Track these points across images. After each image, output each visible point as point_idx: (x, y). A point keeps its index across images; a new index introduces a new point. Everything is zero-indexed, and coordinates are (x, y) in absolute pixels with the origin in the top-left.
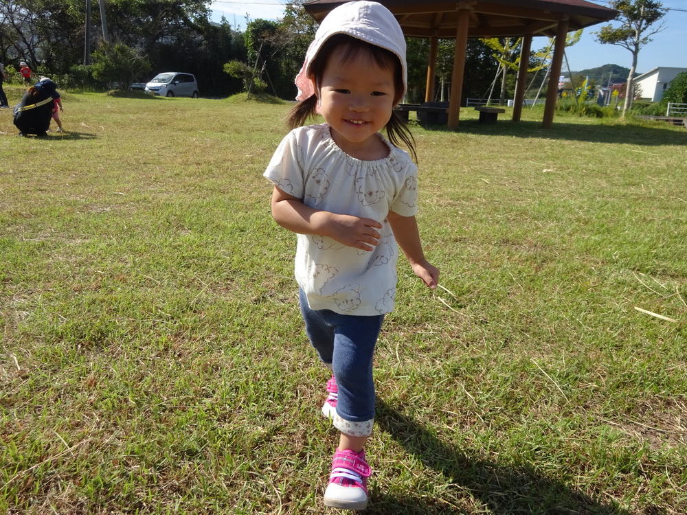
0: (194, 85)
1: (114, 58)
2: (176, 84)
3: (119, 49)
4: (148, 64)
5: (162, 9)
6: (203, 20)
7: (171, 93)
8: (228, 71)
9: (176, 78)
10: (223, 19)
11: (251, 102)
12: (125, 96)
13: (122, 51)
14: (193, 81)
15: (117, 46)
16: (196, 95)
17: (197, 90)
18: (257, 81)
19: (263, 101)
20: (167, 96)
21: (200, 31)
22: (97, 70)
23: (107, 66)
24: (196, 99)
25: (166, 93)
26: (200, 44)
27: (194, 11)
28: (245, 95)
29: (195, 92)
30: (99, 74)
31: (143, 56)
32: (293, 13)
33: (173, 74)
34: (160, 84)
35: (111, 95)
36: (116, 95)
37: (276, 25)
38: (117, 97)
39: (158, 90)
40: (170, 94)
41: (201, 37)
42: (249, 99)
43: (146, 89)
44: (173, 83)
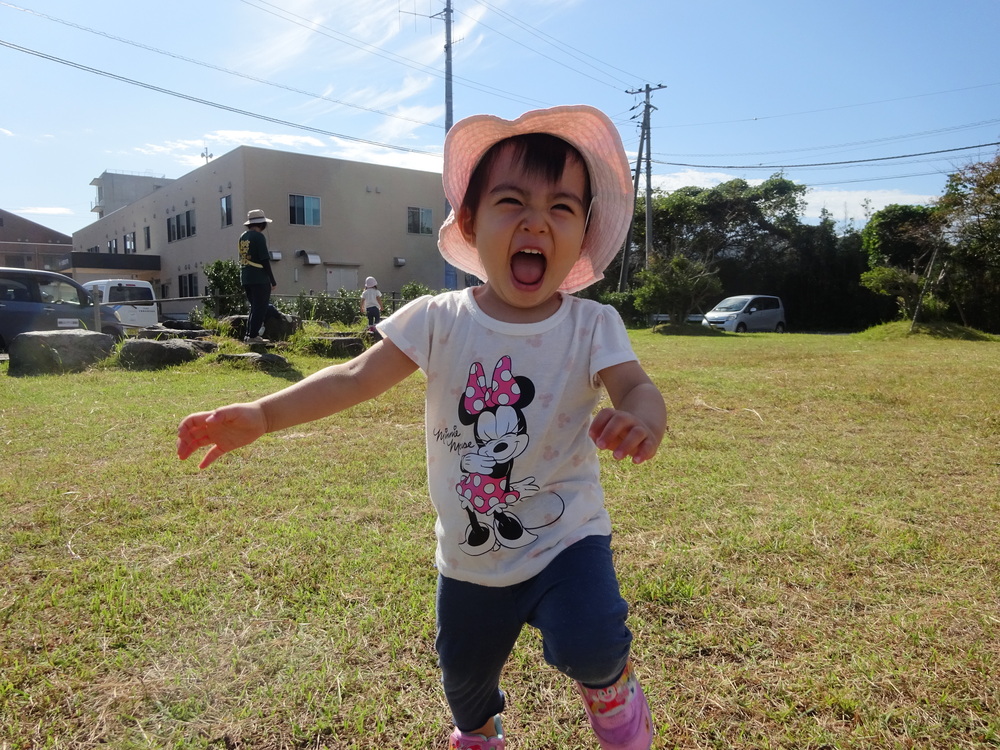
0: (778, 313)
1: (668, 279)
2: (751, 313)
3: (677, 264)
4: (718, 284)
5: (731, 208)
6: (790, 219)
7: (743, 327)
8: (867, 285)
9: (753, 303)
10: (824, 211)
11: (919, 337)
12: (678, 332)
13: (682, 265)
14: (778, 307)
15: (675, 259)
16: (780, 329)
17: (784, 321)
18: (929, 300)
19: (947, 335)
20: (737, 331)
21: (783, 235)
22: (643, 296)
23: (657, 289)
24: (779, 335)
25: (734, 327)
26: (781, 254)
27: (777, 206)
28: (906, 325)
29: (780, 324)
30: (645, 301)
31: (711, 271)
32: (960, 187)
33: (749, 298)
34: (726, 314)
35: (659, 331)
36: (667, 332)
37: (924, 210)
38: (668, 335)
39: (723, 323)
40: (741, 329)
41: (783, 244)
42: (916, 332)
43: (704, 322)
44: (747, 311)
